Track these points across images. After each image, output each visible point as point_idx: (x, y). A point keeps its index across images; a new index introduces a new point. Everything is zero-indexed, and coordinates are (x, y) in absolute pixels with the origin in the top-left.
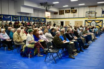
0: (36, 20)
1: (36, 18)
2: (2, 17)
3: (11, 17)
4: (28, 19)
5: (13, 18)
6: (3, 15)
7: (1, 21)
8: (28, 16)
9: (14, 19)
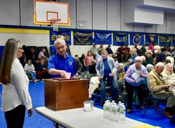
0: (168, 41)
1: (170, 35)
2: (93, 37)
3: (112, 34)
4: (148, 40)
5: (115, 39)
6: (96, 31)
7: (91, 44)
8: (149, 31)
9: (118, 39)
